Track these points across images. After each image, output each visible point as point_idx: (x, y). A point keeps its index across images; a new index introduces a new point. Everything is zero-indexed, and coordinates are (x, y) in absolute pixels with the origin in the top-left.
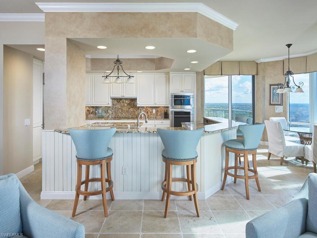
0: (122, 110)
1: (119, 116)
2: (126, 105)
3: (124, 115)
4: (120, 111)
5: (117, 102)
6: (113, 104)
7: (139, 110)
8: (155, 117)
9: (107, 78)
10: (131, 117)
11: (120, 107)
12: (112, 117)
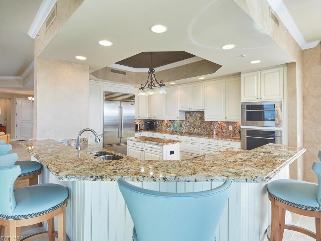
0: (194, 125)
1: (192, 131)
2: (198, 119)
3: (196, 130)
4: (193, 126)
5: (190, 115)
6: (186, 118)
7: (212, 126)
8: (232, 135)
9: (143, 90)
10: (203, 133)
11: (192, 121)
12: (185, 132)
